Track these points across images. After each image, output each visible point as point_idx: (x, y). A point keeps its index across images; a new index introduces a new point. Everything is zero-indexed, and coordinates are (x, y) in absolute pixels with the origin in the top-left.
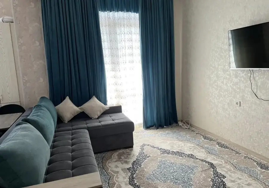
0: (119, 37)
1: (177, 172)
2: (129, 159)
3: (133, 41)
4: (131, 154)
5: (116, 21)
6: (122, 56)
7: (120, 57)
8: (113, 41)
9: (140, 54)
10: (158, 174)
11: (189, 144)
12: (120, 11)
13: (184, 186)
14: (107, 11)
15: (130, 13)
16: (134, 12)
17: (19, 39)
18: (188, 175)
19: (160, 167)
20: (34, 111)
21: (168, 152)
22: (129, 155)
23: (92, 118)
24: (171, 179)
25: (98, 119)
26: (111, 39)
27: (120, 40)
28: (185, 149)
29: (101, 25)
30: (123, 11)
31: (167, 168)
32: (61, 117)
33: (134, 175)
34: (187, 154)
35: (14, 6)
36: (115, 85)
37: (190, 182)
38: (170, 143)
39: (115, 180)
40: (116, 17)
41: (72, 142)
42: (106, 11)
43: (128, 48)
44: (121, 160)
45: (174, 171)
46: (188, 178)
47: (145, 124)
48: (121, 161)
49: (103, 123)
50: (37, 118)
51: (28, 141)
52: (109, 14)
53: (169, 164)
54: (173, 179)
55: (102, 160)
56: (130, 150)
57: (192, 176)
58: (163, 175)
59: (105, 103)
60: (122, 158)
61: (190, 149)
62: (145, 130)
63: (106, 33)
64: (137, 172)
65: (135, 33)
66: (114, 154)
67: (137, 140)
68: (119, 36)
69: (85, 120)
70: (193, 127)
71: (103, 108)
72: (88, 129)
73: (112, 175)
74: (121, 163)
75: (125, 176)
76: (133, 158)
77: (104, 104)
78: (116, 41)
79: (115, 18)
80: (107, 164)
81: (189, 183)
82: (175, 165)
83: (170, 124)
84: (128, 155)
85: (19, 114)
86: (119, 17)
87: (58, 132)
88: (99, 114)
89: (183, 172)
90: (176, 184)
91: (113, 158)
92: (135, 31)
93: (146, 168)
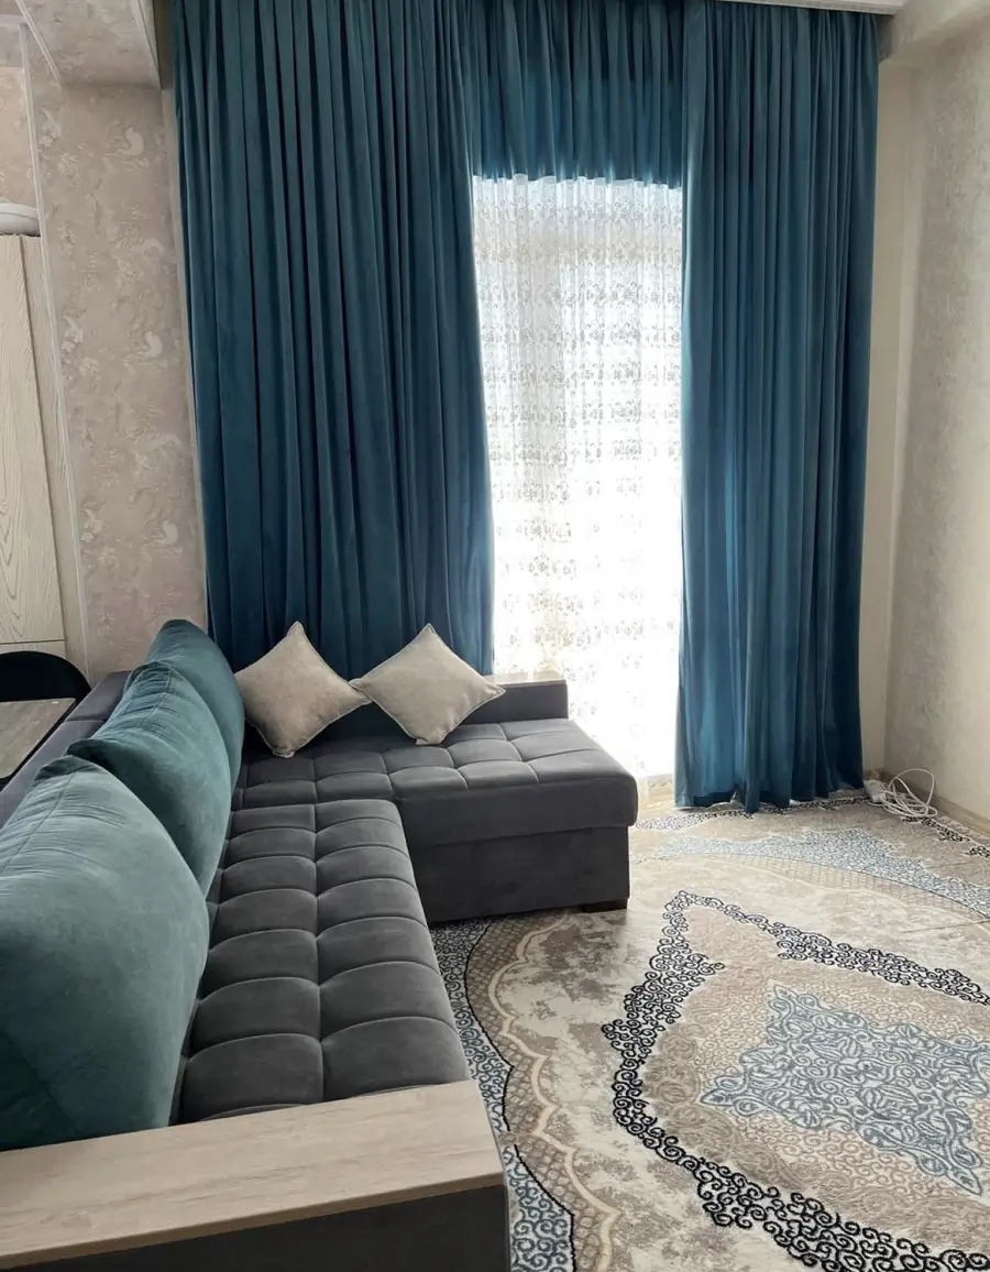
0: (567, 317)
1: (880, 1071)
2: (607, 973)
3: (643, 340)
4: (617, 946)
5: (557, 229)
6: (579, 420)
7: (568, 423)
8: (539, 335)
9: (679, 407)
10: (771, 1076)
11: (936, 911)
12: (582, 174)
13: (930, 1165)
14: (515, 176)
15: (634, 184)
16: (660, 178)
17: (68, 325)
18: (945, 1094)
19: (784, 1033)
20: (134, 697)
21: (820, 949)
22: (608, 947)
23: (419, 742)
24: (851, 1111)
25: (446, 743)
26: (527, 325)
27: (574, 329)
28: (917, 936)
29: (477, 251)
30: (601, 175)
31: (819, 1040)
32: (264, 727)
33: (642, 1070)
34: (931, 970)
35: (42, 147)
36: (537, 570)
37: (965, 1141)
38: (827, 898)
39: (537, 1090)
40: (559, 205)
41: (318, 869)
42: (510, 177)
43: (618, 375)
44: (564, 972)
45: (861, 1067)
46: (949, 1116)
47: (684, 779)
48: (563, 979)
49: (474, 772)
50: (146, 739)
51: (97, 873)
52: (522, 194)
53: (831, 1021)
54: (862, 1112)
55: (464, 967)
56: (612, 922)
57: (970, 1102)
58: (804, 1083)
59: (482, 664)
60: (567, 966)
61: (943, 937)
62: (686, 815)
63: (505, 292)
64: (655, 1050)
65: (655, 298)
66: (526, 938)
67: (646, 868)
68: (569, 309)
69: (383, 750)
70: (946, 813)
71: (472, 690)
72: (399, 797)
73: (519, 1057)
74: (563, 991)
75: (590, 1069)
76: (628, 966)
77: (478, 671)
78: (554, 336)
79: (554, 211)
80: (492, 988)
81: (956, 1143)
82: (865, 1026)
83: (822, 793)
84: (602, 950)
85: (59, 705)
86: (579, 208)
87: (250, 807)
88: (453, 720)
89: (918, 1076)
90: (879, 1145)
91: (522, 959)
92: (656, 284)
93: (703, 1033)
